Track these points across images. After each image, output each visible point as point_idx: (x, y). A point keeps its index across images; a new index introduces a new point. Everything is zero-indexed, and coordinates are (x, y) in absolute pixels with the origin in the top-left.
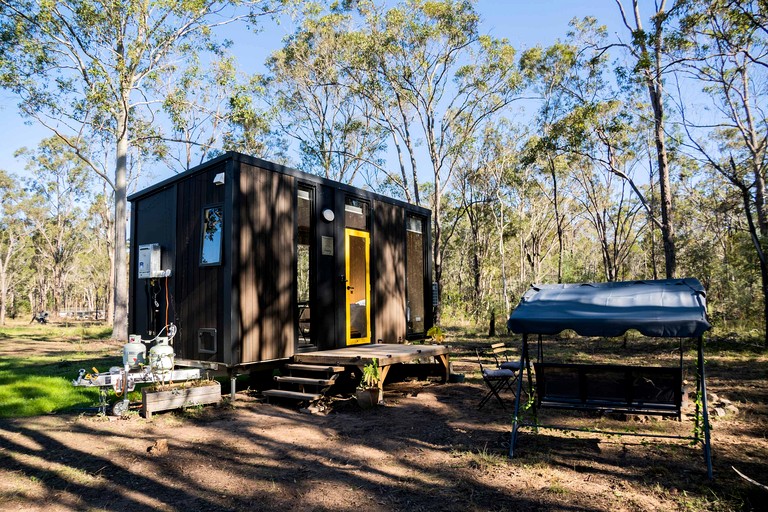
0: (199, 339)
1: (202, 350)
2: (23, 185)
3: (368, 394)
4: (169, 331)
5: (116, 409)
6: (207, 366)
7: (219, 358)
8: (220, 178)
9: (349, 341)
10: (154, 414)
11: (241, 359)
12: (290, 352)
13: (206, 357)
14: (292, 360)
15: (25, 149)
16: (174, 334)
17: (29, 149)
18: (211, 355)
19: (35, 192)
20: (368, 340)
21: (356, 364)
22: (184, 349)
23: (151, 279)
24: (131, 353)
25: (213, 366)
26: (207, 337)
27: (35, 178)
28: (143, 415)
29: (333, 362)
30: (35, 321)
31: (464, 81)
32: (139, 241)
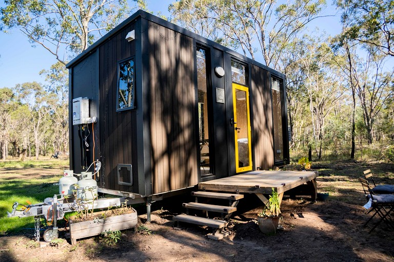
0: (118, 172)
1: (121, 182)
2: (44, 89)
3: (270, 221)
4: (96, 166)
5: (47, 235)
6: (126, 195)
7: (135, 189)
8: (131, 35)
9: (238, 170)
10: (77, 240)
11: (153, 191)
12: (194, 181)
13: (125, 188)
14: (197, 188)
15: (44, 70)
16: (99, 168)
17: (46, 70)
18: (129, 187)
19: (50, 92)
20: (250, 168)
21: (254, 192)
22: (107, 181)
23: (83, 125)
24: (64, 185)
25: (131, 195)
26: (124, 171)
27: (50, 84)
28: (69, 241)
29: (233, 191)
30: (53, 157)
31: (281, 13)
32: (74, 97)
